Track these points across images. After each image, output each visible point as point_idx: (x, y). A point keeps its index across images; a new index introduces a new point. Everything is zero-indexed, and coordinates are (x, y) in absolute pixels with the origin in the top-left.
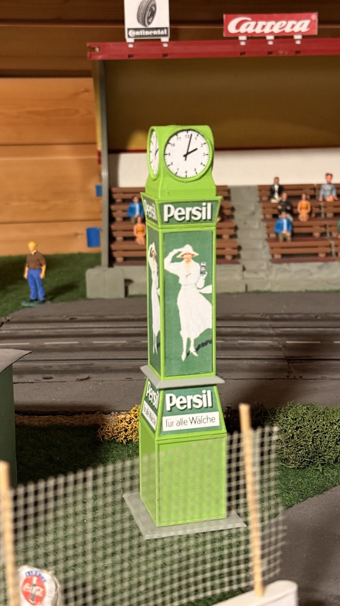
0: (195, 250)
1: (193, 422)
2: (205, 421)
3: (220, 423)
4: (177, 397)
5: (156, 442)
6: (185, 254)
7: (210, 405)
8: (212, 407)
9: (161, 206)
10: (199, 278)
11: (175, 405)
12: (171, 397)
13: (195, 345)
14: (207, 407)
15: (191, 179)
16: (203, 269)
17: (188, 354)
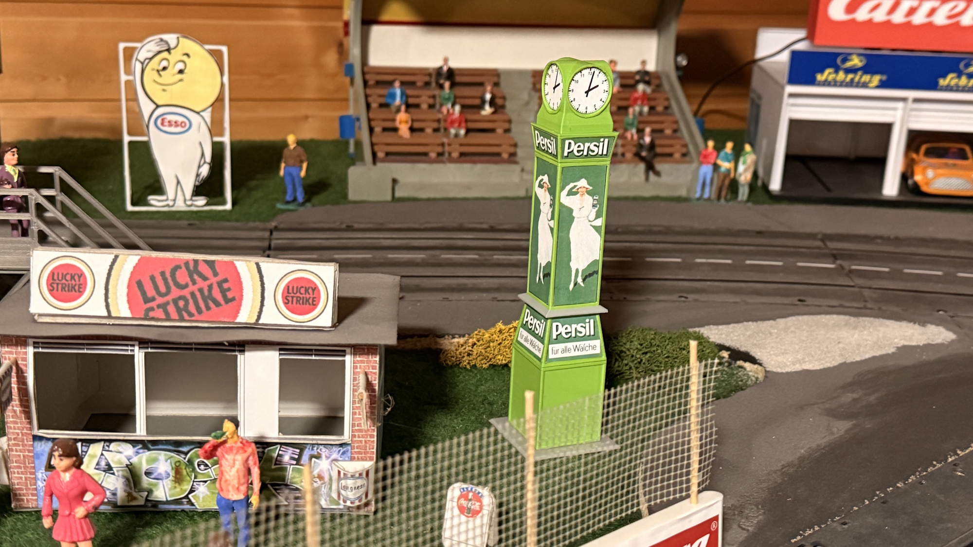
0: (589, 184)
1: (577, 350)
2: (587, 348)
3: (601, 351)
4: (563, 326)
5: (542, 369)
6: (581, 188)
7: (592, 333)
8: (594, 335)
9: (563, 141)
10: (591, 211)
11: (561, 333)
12: (557, 326)
13: (582, 276)
14: (590, 335)
15: (591, 115)
16: (596, 202)
17: (575, 284)
